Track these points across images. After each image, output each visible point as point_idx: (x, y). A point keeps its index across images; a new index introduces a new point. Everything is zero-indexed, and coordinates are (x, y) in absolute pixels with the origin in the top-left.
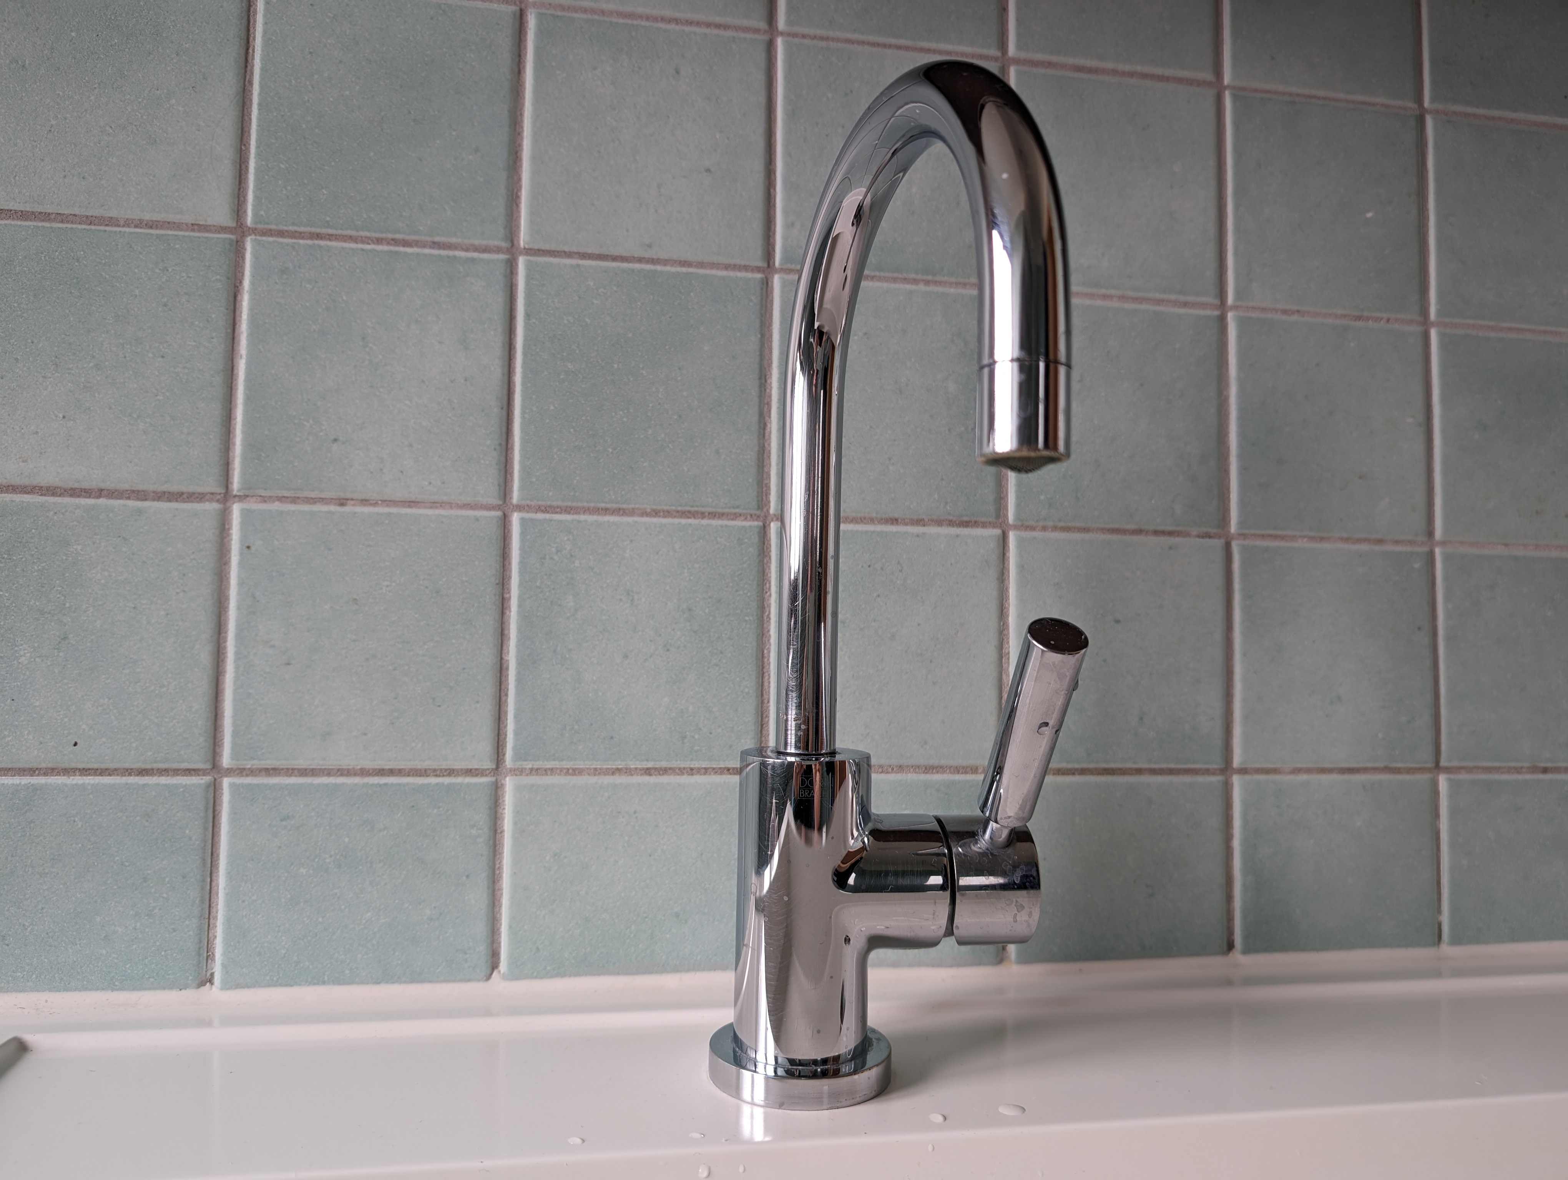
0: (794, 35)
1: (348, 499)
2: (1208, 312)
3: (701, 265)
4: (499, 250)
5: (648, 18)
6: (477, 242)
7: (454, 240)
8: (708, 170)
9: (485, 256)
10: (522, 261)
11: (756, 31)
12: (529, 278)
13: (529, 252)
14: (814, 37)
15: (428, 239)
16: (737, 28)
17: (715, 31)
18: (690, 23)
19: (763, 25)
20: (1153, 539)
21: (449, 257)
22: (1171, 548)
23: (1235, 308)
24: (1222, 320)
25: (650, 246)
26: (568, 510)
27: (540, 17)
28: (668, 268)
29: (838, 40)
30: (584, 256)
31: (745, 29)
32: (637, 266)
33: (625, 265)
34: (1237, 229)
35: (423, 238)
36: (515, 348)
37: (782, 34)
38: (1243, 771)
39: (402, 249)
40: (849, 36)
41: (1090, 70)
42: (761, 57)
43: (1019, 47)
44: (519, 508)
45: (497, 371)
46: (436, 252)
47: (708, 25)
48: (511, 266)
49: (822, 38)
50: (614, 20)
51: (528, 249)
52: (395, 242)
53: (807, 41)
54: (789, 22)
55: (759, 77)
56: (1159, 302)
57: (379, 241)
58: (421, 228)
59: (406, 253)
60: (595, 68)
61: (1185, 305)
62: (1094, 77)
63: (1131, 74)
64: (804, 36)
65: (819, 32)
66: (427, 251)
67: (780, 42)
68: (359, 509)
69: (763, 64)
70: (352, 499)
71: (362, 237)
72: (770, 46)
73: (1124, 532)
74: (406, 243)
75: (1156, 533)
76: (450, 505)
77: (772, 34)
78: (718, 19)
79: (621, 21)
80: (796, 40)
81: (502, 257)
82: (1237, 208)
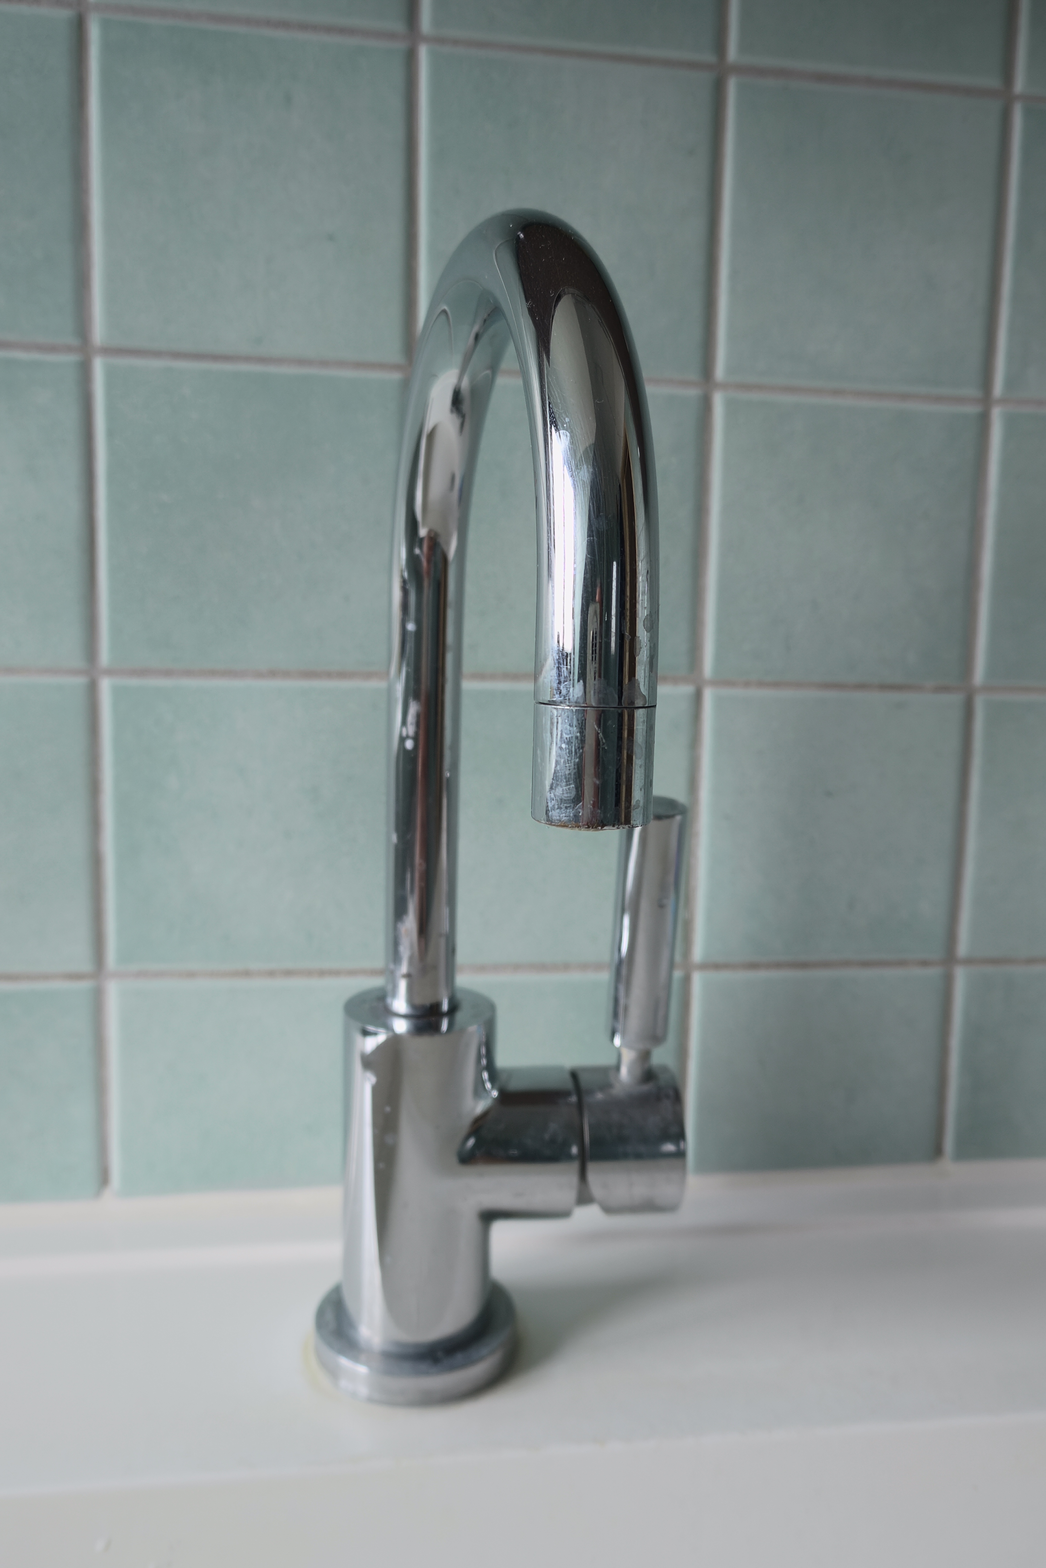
0: (443, 41)
2: (967, 409)
4: (68, 349)
5: (248, 21)
6: (41, 339)
7: (11, 337)
8: (331, 237)
9: (51, 357)
10: (98, 364)
12: (109, 386)
13: (107, 351)
14: (470, 43)
16: (367, 33)
17: (339, 39)
18: (304, 27)
19: (401, 27)
20: (878, 695)
22: (899, 706)
23: (1003, 401)
24: (984, 420)
25: (259, 340)
26: (168, 673)
27: (105, 25)
28: (283, 369)
29: (502, 46)
30: (177, 355)
31: (377, 34)
32: (242, 367)
33: (227, 366)
34: (1014, 295)
36: (95, 475)
37: (426, 39)
38: (969, 961)
40: (517, 40)
42: (398, 75)
43: (742, 49)
44: (110, 672)
45: (74, 505)
47: (329, 29)
48: (85, 370)
50: (203, 26)
51: (105, 348)
53: (459, 50)
54: (436, 22)
60: (180, 97)
61: (939, 399)
65: (474, 35)
67: (424, 53)
69: (401, 86)
72: (410, 59)
73: (843, 687)
75: (882, 687)
77: (413, 41)
78: (344, 21)
79: (211, 27)
80: (448, 49)
81: (72, 358)
82: (1016, 267)
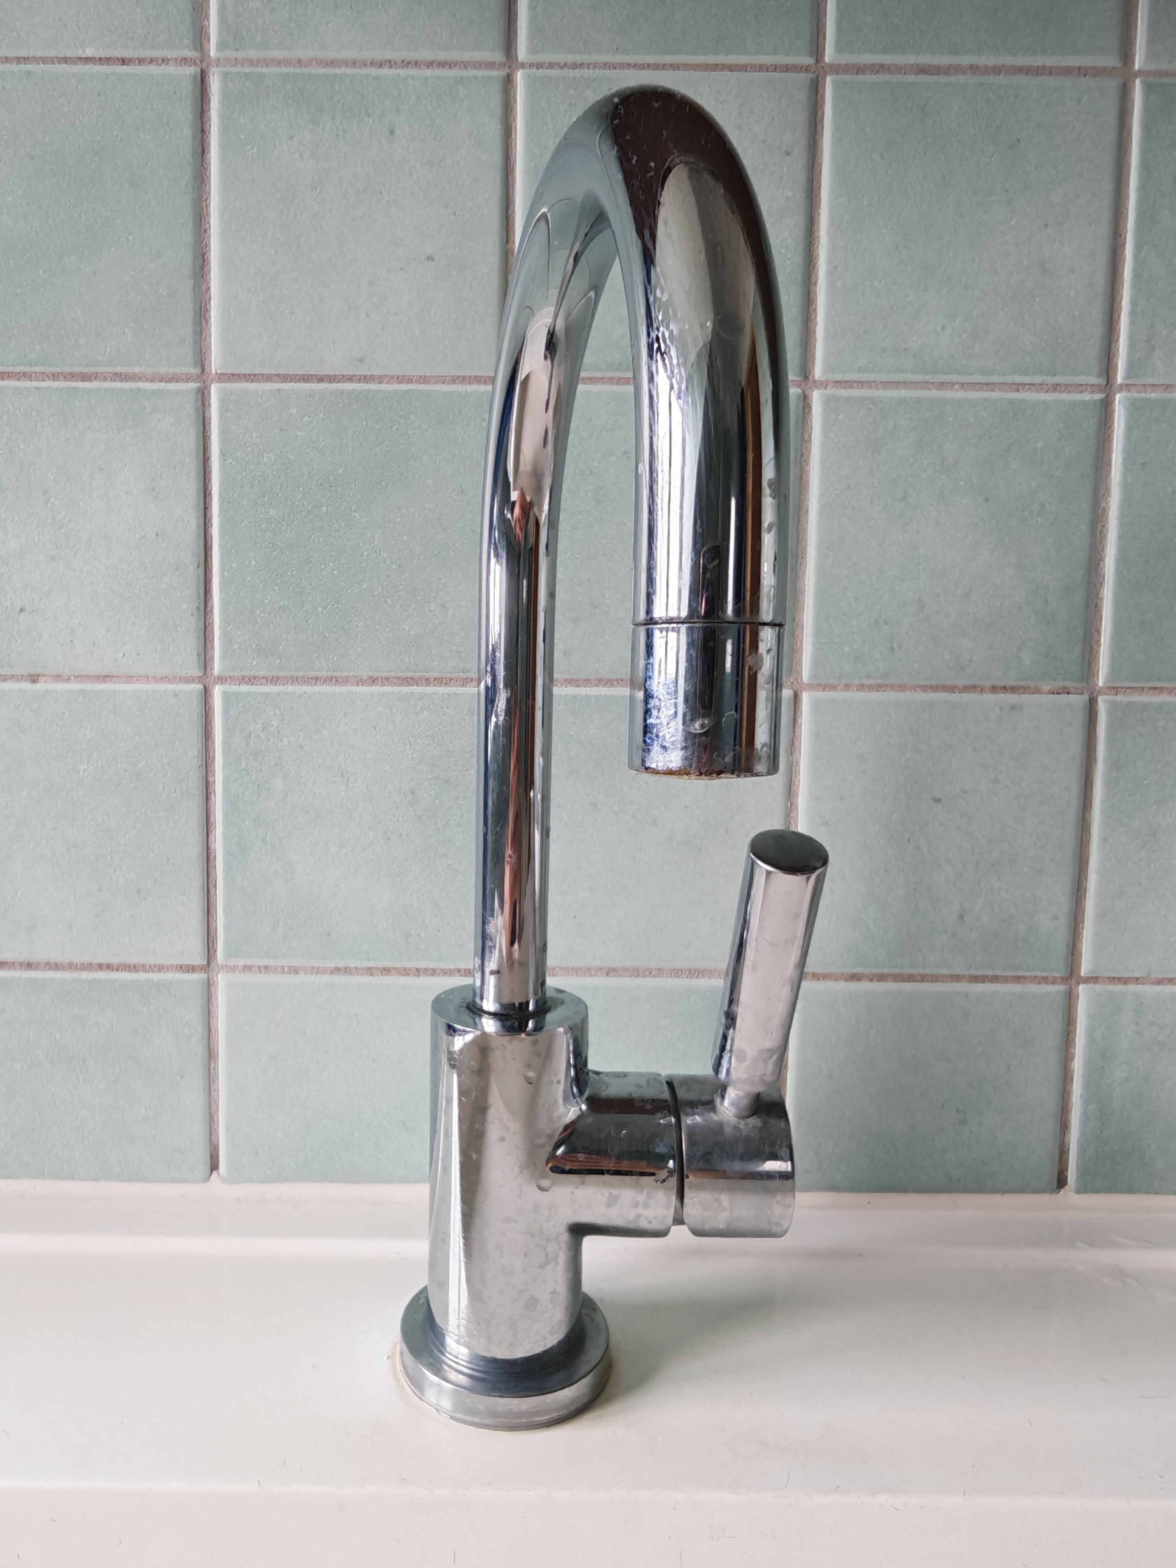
0: (539, 66)
1: (39, 676)
2: (1087, 396)
3: (423, 380)
4: (188, 378)
5: (354, 64)
6: (163, 370)
7: (136, 370)
8: (430, 258)
9: (172, 386)
10: (214, 389)
11: (490, 65)
12: (223, 410)
13: (222, 377)
14: (565, 66)
15: (110, 370)
16: (465, 65)
17: (439, 72)
18: (407, 64)
19: (498, 56)
20: (989, 698)
21: (132, 390)
22: (1013, 708)
23: (1126, 387)
24: (1106, 405)
25: (361, 360)
26: (274, 681)
27: (225, 75)
28: (384, 387)
29: (595, 66)
30: (285, 378)
31: (478, 65)
32: (347, 386)
33: (333, 386)
34: (1137, 277)
35: (102, 369)
36: (210, 494)
37: (523, 66)
38: (1093, 980)
39: (80, 384)
40: (609, 58)
41: (937, 70)
42: (496, 100)
43: (839, 48)
44: (222, 680)
45: (192, 523)
46: (118, 385)
47: (430, 64)
48: (203, 396)
49: (575, 66)
50: (314, 71)
51: (220, 374)
52: (73, 376)
53: (555, 73)
54: (533, 49)
55: (494, 128)
56: (1017, 387)
57: (55, 376)
58: (100, 358)
59: (84, 388)
60: (292, 138)
61: (1055, 388)
62: (942, 79)
63: (997, 70)
64: (551, 66)
65: (570, 58)
66: (108, 384)
67: (520, 76)
68: (51, 686)
69: (499, 112)
70: (44, 675)
71: (36, 373)
72: (508, 85)
73: (952, 689)
74: (85, 377)
75: (994, 689)
76: (147, 678)
77: (510, 68)
78: (442, 56)
79: (322, 71)
80: (541, 72)
81: (193, 386)
82: (1138, 249)
